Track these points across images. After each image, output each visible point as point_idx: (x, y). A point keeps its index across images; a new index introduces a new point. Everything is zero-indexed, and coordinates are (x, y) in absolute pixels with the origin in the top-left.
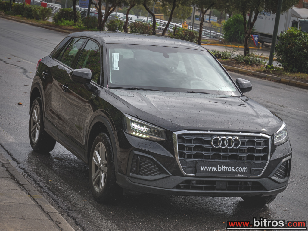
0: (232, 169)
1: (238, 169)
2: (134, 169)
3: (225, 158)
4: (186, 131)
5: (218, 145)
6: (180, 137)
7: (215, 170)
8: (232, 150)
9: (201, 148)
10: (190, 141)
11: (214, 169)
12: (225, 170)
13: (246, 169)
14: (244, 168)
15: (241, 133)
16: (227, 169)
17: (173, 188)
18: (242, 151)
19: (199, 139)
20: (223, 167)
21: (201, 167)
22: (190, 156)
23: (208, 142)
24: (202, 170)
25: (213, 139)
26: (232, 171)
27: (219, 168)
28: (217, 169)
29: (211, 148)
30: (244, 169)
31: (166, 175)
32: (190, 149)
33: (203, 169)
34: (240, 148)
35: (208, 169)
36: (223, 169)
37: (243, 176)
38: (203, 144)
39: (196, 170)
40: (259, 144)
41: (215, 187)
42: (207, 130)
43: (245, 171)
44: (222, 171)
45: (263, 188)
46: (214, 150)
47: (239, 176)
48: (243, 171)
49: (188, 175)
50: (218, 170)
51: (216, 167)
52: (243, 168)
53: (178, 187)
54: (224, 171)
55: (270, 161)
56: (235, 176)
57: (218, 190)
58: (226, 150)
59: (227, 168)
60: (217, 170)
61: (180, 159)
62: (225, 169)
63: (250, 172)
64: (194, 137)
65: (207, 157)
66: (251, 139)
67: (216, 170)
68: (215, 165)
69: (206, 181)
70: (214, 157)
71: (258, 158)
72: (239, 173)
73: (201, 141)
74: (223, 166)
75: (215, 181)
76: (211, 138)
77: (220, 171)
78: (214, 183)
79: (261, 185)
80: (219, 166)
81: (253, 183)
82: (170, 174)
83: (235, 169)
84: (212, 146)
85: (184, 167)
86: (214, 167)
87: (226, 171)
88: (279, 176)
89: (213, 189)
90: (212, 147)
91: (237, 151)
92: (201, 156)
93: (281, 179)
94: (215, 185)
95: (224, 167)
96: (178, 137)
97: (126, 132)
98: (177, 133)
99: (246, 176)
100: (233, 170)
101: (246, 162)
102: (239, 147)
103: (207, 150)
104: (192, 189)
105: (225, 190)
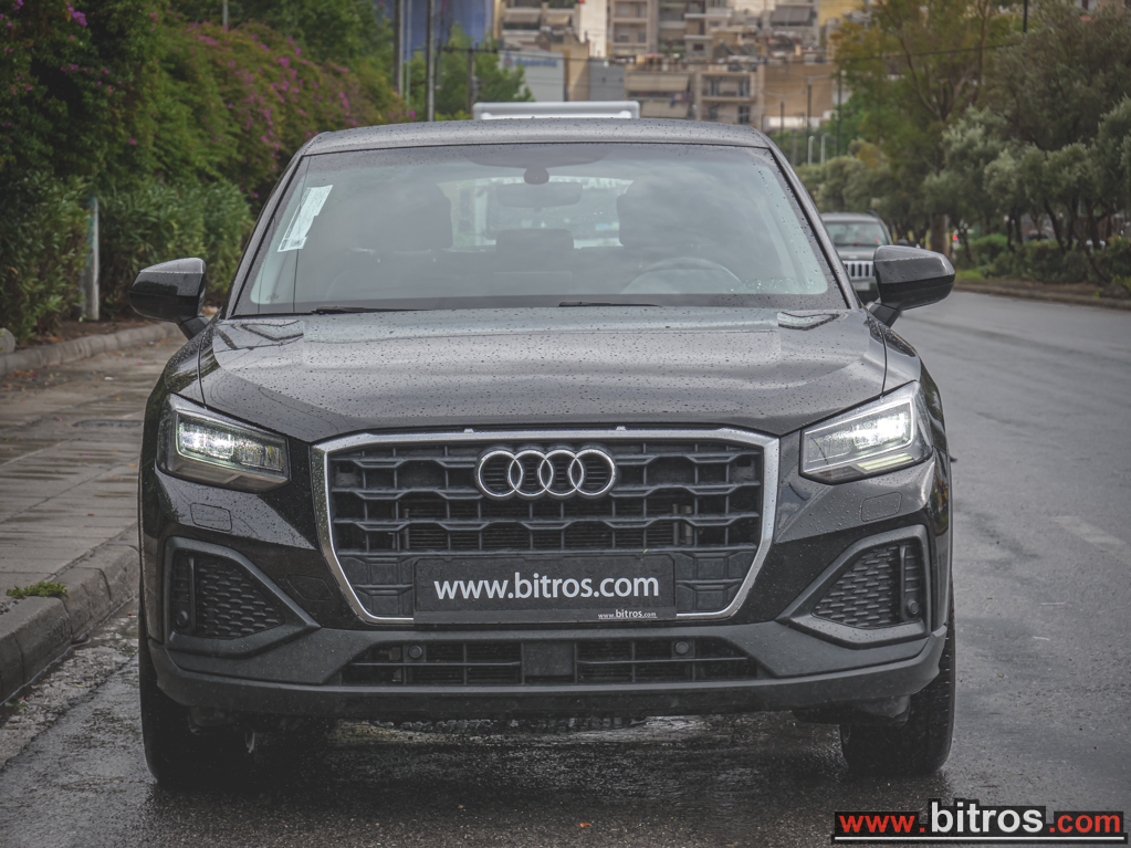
0: (583, 588)
1: (610, 588)
2: (184, 614)
3: (547, 540)
4: (366, 435)
5: (510, 488)
6: (341, 461)
7: (501, 595)
8: (577, 505)
9: (435, 506)
10: (381, 477)
11: (497, 589)
12: (550, 590)
13: (649, 585)
14: (642, 580)
15: (621, 433)
16: (560, 586)
17: (327, 682)
18: (628, 506)
19: (422, 464)
20: (540, 578)
21: (437, 583)
22: (382, 541)
23: (464, 477)
24: (441, 596)
25: (484, 459)
26: (583, 595)
27: (518, 583)
28: (511, 588)
29: (481, 500)
30: (641, 585)
31: (294, 630)
32: (381, 509)
33: (444, 590)
34: (611, 494)
35: (471, 590)
36: (542, 586)
37: (638, 615)
38: (443, 486)
39: (416, 596)
40: (714, 472)
41: (519, 668)
42: (461, 428)
43: (646, 594)
44: (536, 595)
45: (752, 668)
46: (491, 507)
47: (620, 615)
48: (636, 594)
49: (388, 623)
50: (519, 595)
51: (506, 582)
52: (636, 581)
53: (350, 674)
54: (548, 596)
55: (774, 547)
56: (601, 616)
57: (532, 680)
58: (547, 507)
59: (556, 583)
60: (511, 596)
61: (339, 557)
62: (550, 587)
63: (672, 596)
64: (400, 461)
65: (465, 540)
66: (673, 455)
67: (506, 595)
68: (503, 573)
69: (472, 644)
70: (494, 538)
71: (710, 536)
72: (618, 603)
73: (435, 473)
74: (536, 575)
75: (516, 644)
76: (475, 459)
77: (527, 595)
78: (512, 649)
79: (741, 652)
80: (517, 575)
81: (704, 645)
82: (310, 622)
83: (595, 587)
84: (481, 492)
85: (362, 590)
86: (496, 583)
87: (555, 595)
89: (512, 676)
90: (480, 497)
91: (604, 505)
92: (438, 538)
94: (519, 659)
95: (545, 581)
96: (330, 463)
97: (166, 472)
98: (327, 447)
99: (652, 616)
100: (586, 592)
101: (648, 554)
102: (611, 490)
103: (464, 509)
104: (415, 682)
105: (569, 680)
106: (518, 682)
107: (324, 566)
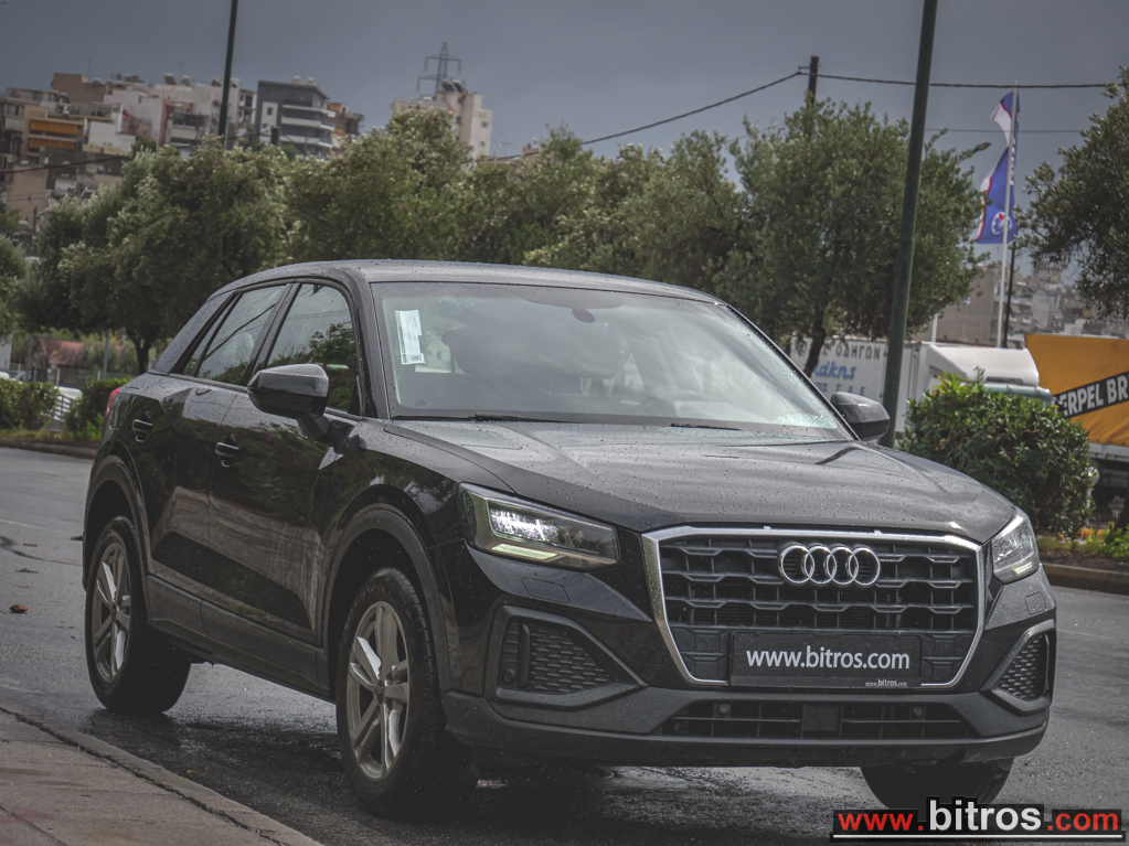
0: (855, 660)
1: (875, 661)
2: (512, 671)
3: (828, 620)
4: (688, 527)
5: (804, 577)
6: (668, 549)
7: (796, 665)
8: (852, 593)
9: (742, 588)
10: (702, 563)
11: (792, 659)
12: (832, 662)
13: (901, 659)
14: (898, 655)
15: (878, 535)
16: (839, 658)
17: (651, 733)
18: (884, 595)
19: (735, 555)
20: (825, 651)
21: (748, 653)
22: (704, 616)
23: (768, 566)
24: (751, 664)
25: (784, 554)
26: (855, 666)
27: (809, 655)
28: (803, 659)
29: (780, 586)
30: (897, 659)
31: (625, 688)
32: (703, 590)
33: (754, 658)
34: (877, 585)
35: (774, 659)
36: (825, 658)
37: (893, 684)
38: (750, 572)
39: (729, 663)
40: (943, 570)
41: (799, 725)
42: (761, 525)
43: (900, 667)
44: (822, 665)
45: (967, 729)
46: (788, 591)
47: (881, 683)
48: (893, 667)
49: (703, 683)
50: (809, 664)
51: (800, 654)
52: (894, 656)
53: (668, 727)
54: (829, 666)
55: (985, 632)
56: (867, 684)
57: (808, 735)
58: (829, 593)
59: (837, 655)
60: (803, 665)
61: (671, 628)
62: (832, 658)
63: (919, 670)
64: (718, 550)
65: (767, 618)
66: (916, 555)
67: (799, 664)
68: (797, 647)
69: (766, 703)
70: (789, 617)
71: (943, 622)
72: (880, 674)
73: (742, 561)
74: (822, 649)
75: (799, 704)
76: (775, 551)
77: (815, 665)
78: (795, 709)
79: (961, 717)
80: (809, 648)
81: (932, 710)
82: (641, 682)
83: (864, 660)
84: (782, 578)
85: (688, 656)
86: (792, 654)
87: (835, 666)
88: (1017, 688)
89: (792, 732)
90: (781, 583)
91: (868, 594)
92: (744, 615)
93: (1025, 699)
94: (800, 717)
95: (829, 653)
96: (661, 550)
97: (475, 548)
98: (655, 538)
99: (904, 685)
100: (857, 663)
101: (903, 635)
102: (876, 582)
103: (766, 592)
104: (718, 734)
105: (833, 736)
106: (796, 736)
107: (656, 635)
